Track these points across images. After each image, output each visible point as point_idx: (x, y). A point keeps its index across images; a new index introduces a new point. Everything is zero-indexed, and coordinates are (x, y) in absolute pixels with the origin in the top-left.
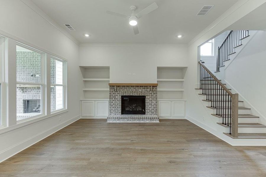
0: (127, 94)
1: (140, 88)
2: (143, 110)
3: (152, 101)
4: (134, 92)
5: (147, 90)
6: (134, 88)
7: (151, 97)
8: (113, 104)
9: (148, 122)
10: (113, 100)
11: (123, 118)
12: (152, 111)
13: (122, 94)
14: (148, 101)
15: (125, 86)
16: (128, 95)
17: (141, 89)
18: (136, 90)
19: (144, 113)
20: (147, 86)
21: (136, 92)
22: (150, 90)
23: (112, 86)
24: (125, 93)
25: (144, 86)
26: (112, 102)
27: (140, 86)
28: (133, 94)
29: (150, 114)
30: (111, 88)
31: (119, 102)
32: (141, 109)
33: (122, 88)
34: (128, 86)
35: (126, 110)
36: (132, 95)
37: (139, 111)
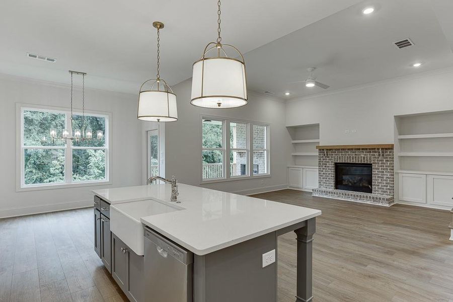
0: (342, 161)
1: (363, 152)
2: (370, 186)
3: (383, 172)
4: (353, 158)
5: (375, 155)
6: (353, 152)
7: (381, 166)
8: (323, 174)
10: (323, 169)
12: (383, 189)
13: (335, 160)
14: (376, 173)
15: (339, 149)
16: (344, 162)
17: (364, 153)
18: (355, 155)
19: (370, 191)
20: (375, 149)
21: (356, 157)
22: (379, 155)
23: (322, 150)
24: (340, 158)
25: (370, 149)
26: (322, 171)
27: (363, 149)
28: (350, 160)
29: (380, 194)
30: (321, 152)
31: (331, 172)
32: (367, 185)
33: (335, 152)
34: (343, 149)
35: (344, 183)
36: (349, 162)
37: (363, 187)
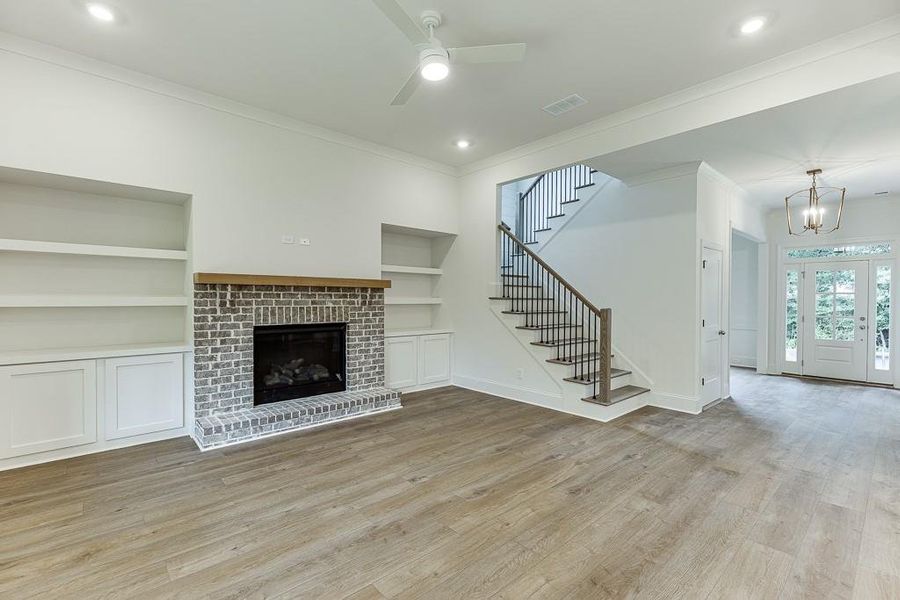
0: (280, 319)
1: (331, 296)
2: (338, 376)
3: (368, 339)
4: (308, 312)
5: (353, 303)
6: (309, 296)
7: (366, 327)
8: (216, 366)
9: (368, 413)
10: (215, 350)
11: (280, 418)
12: (369, 375)
13: (257, 321)
14: (357, 342)
15: (269, 287)
16: (284, 322)
17: (333, 299)
18: (313, 303)
19: (341, 386)
20: (353, 289)
21: (315, 309)
22: (364, 303)
23: (207, 285)
24: (273, 313)
25: (345, 289)
26: (212, 358)
27: (330, 289)
28: (302, 317)
29: (363, 387)
30: (203, 296)
31: (245, 355)
32: (327, 375)
33: (258, 296)
34: (283, 288)
36: (299, 322)
37: (322, 380)
